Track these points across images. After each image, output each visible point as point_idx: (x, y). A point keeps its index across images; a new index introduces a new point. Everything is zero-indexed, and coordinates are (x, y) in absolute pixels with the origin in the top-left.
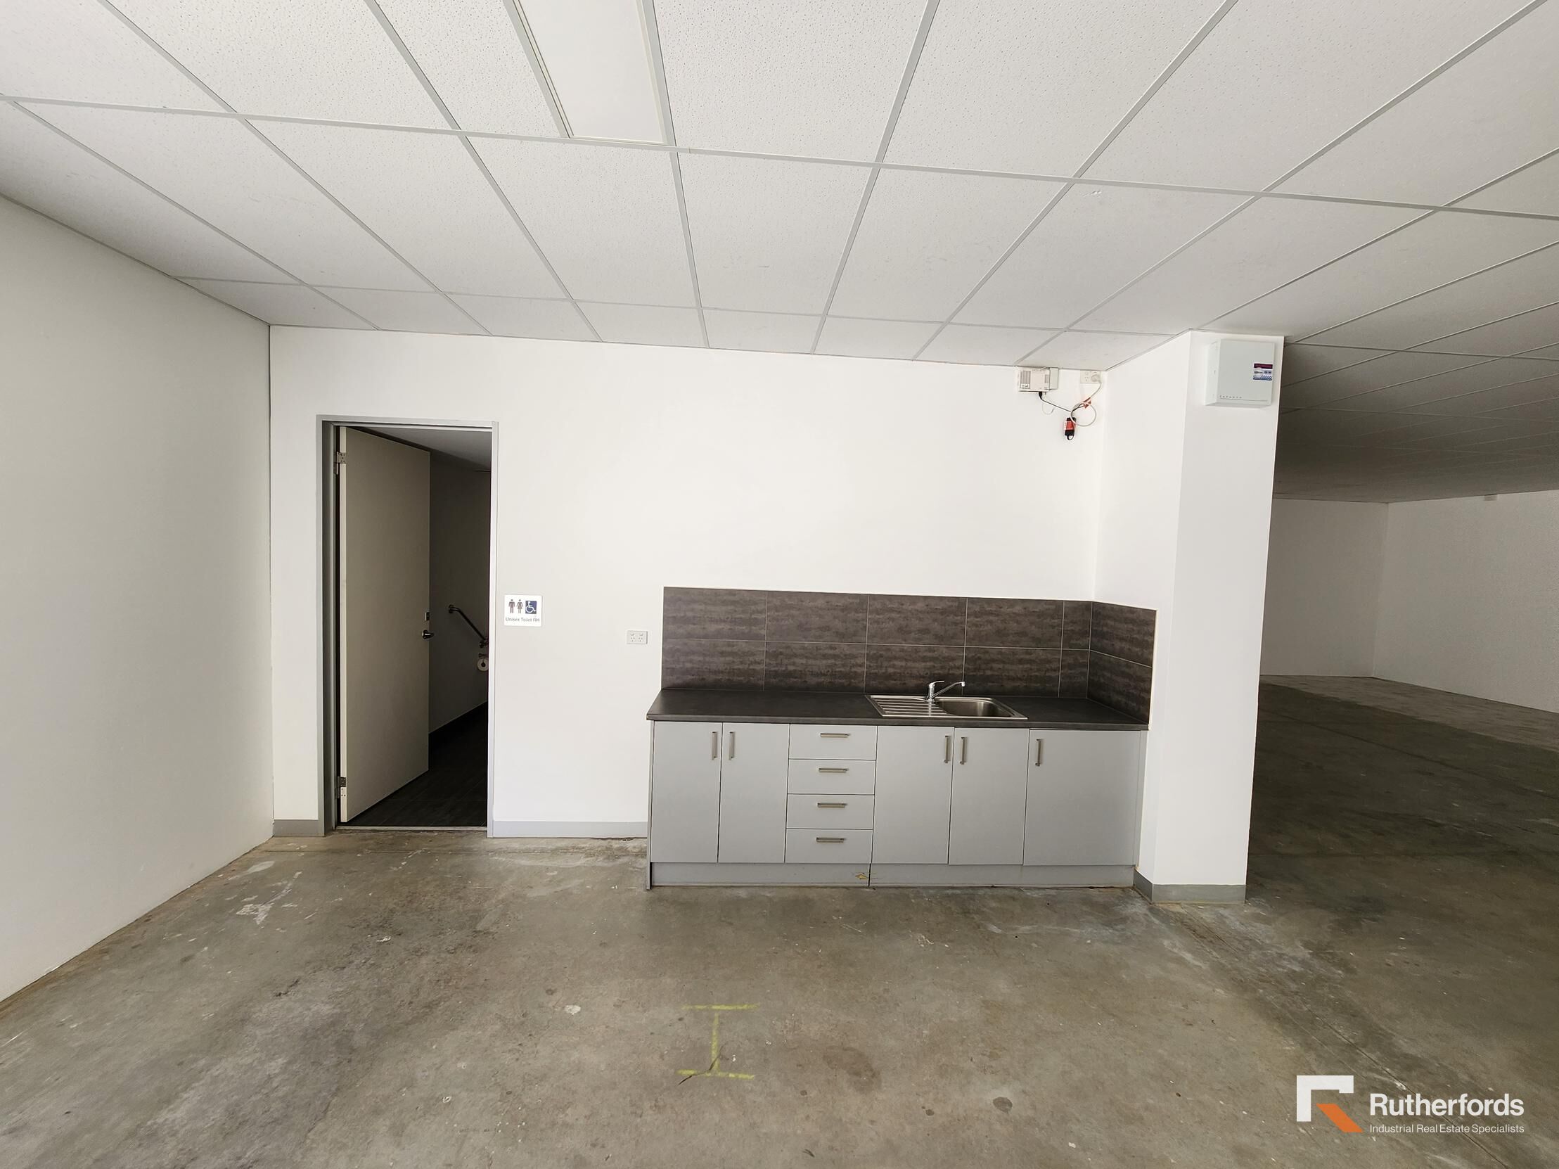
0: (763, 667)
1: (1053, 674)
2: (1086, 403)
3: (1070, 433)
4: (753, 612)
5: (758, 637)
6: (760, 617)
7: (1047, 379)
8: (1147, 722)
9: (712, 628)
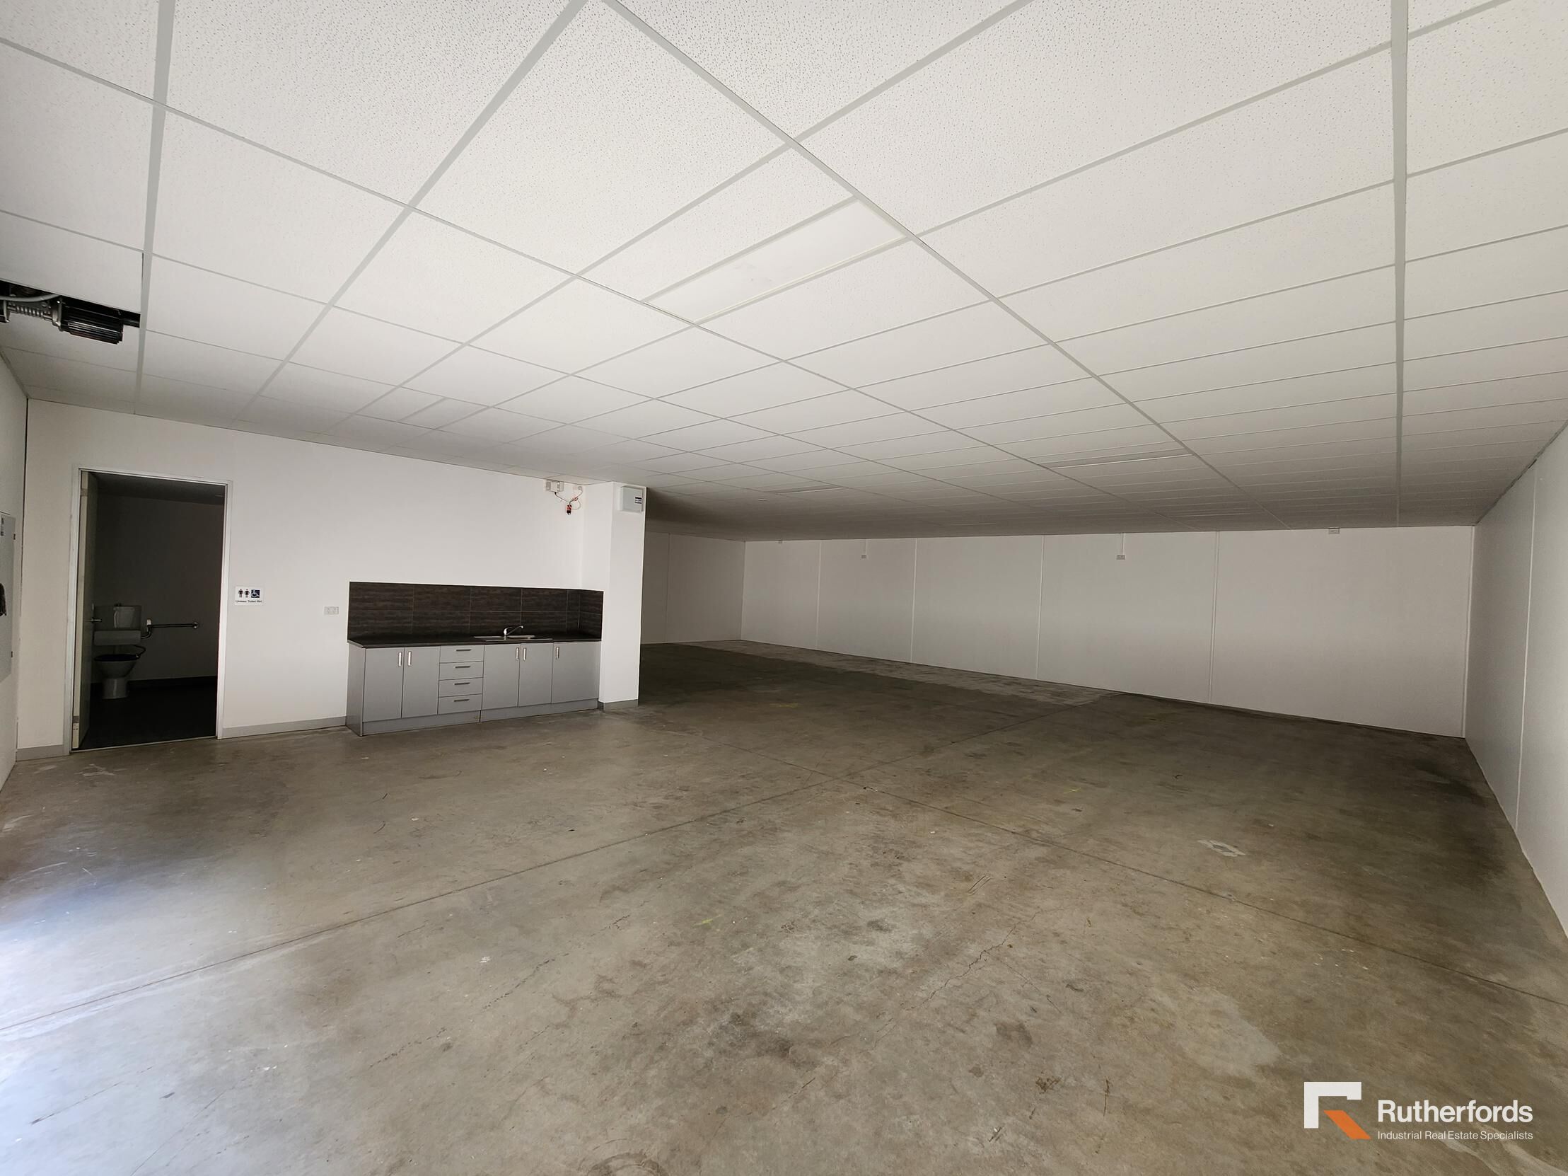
0: (411, 625)
1: (563, 624)
2: (576, 499)
3: (569, 512)
4: (406, 595)
5: (409, 609)
6: (410, 598)
7: (558, 486)
8: (601, 638)
9: (381, 604)
